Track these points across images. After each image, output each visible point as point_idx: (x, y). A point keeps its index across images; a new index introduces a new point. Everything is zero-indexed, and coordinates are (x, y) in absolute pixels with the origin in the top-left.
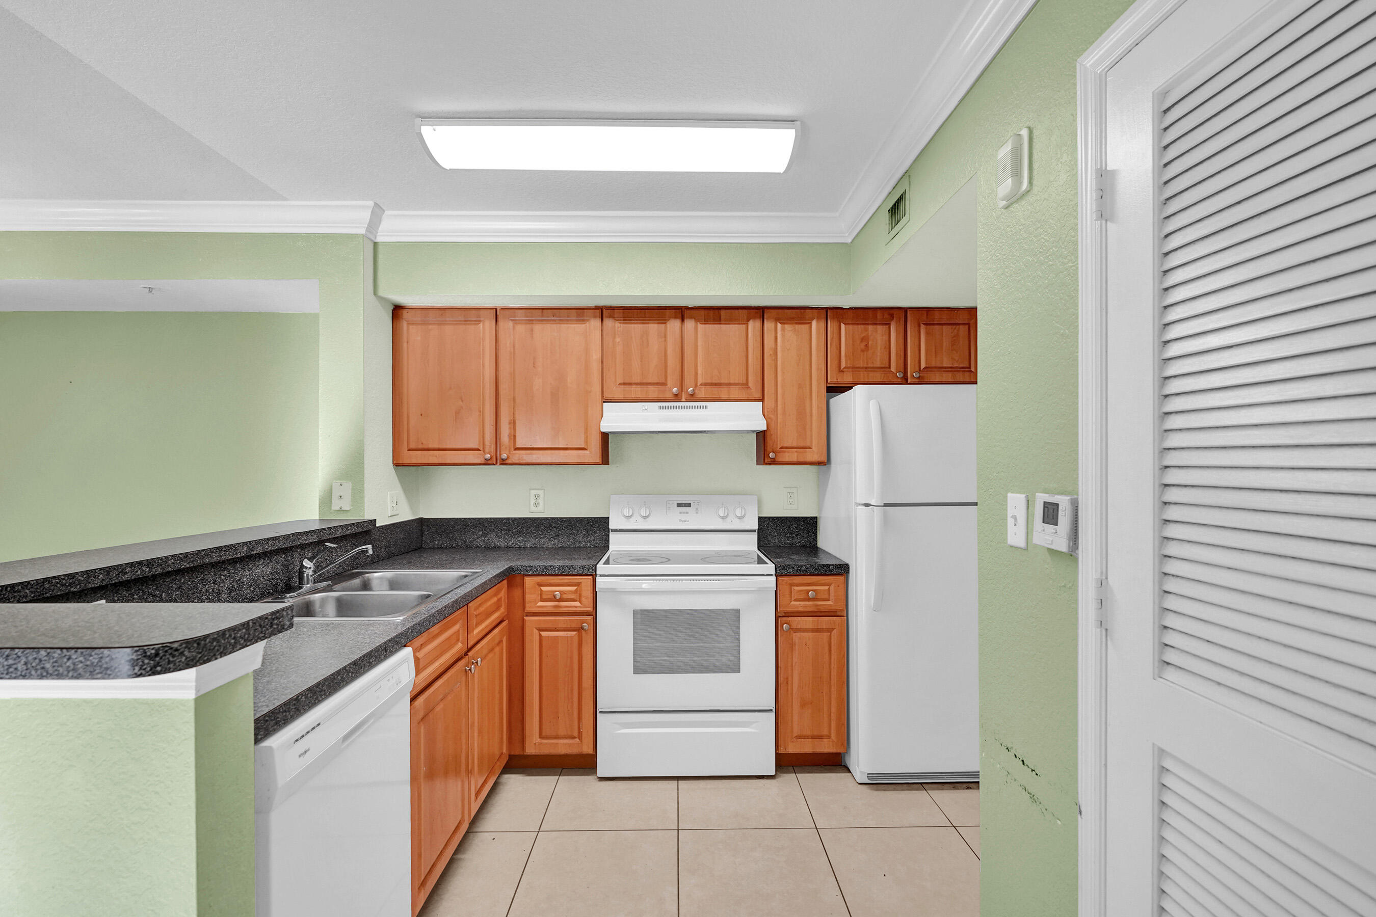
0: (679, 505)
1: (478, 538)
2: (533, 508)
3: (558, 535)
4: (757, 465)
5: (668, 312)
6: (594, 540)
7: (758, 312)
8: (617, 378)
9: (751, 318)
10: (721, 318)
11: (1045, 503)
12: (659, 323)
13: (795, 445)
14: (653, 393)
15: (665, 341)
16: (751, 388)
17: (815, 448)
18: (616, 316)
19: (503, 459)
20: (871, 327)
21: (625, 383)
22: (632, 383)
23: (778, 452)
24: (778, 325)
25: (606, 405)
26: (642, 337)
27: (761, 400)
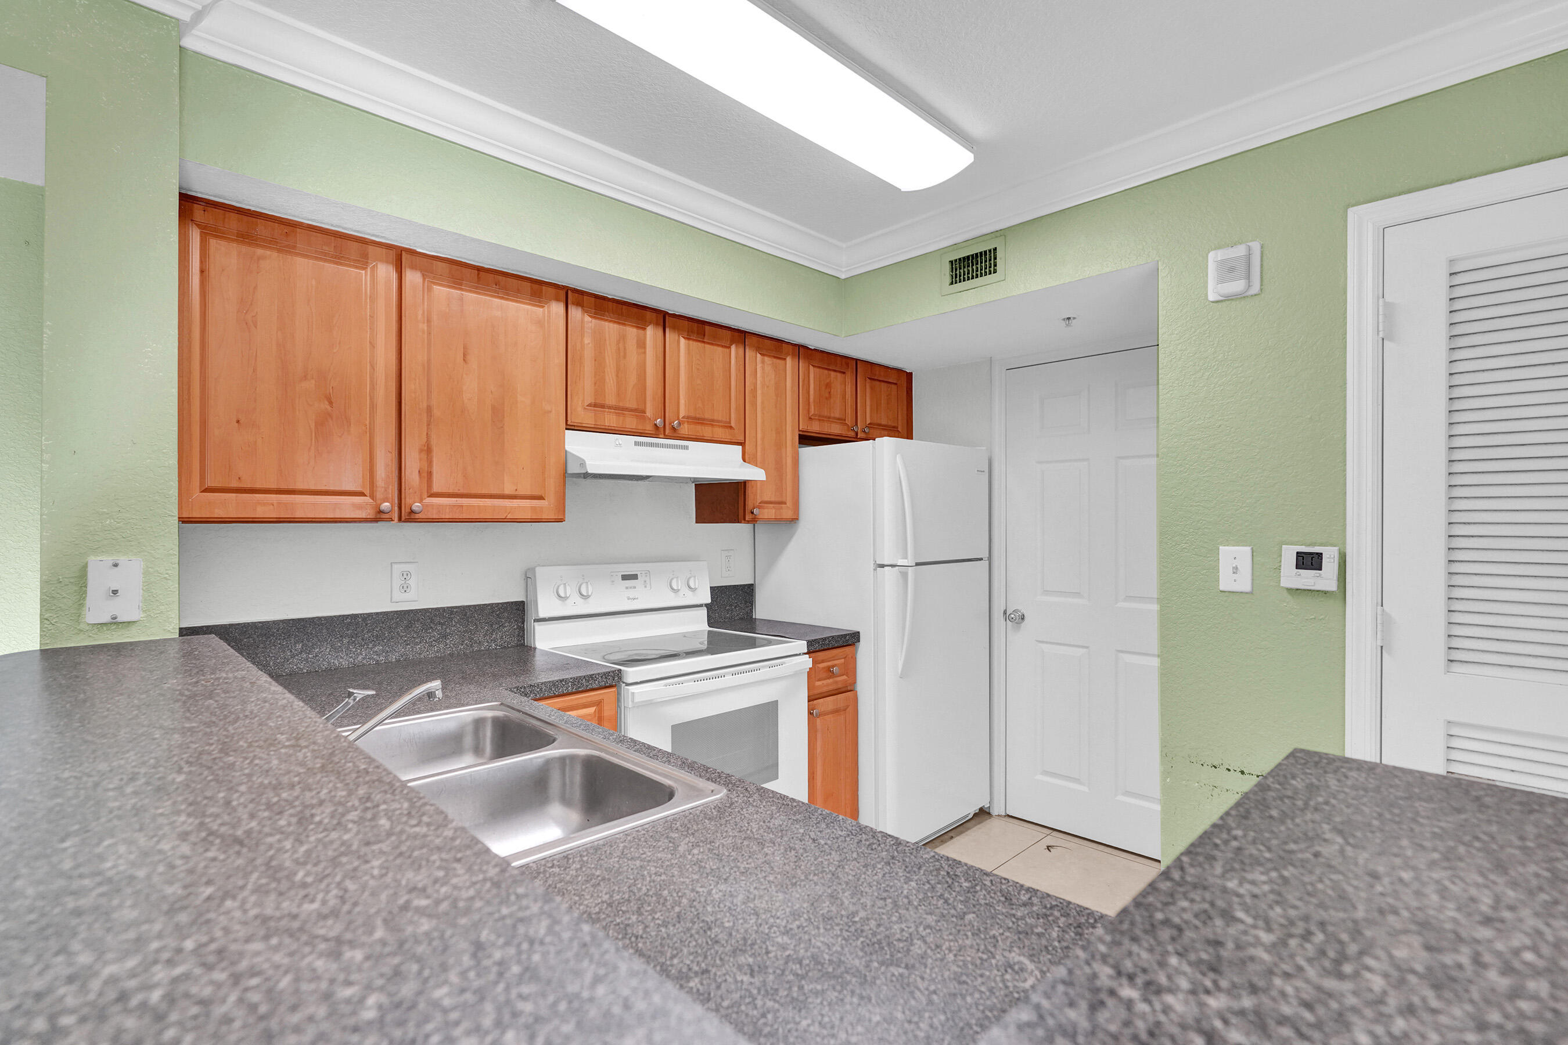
0: (625, 577)
1: (293, 656)
2: (398, 595)
3: (445, 637)
4: (696, 522)
5: (648, 314)
6: (502, 638)
7: (741, 336)
8: (584, 393)
9: (732, 342)
10: (704, 335)
11: (1297, 553)
12: (638, 327)
13: (773, 499)
14: (631, 423)
15: (645, 353)
16: (731, 427)
17: (789, 504)
18: (585, 305)
19: (412, 512)
20: (833, 374)
21: (595, 405)
22: (603, 406)
23: (759, 507)
24: (759, 355)
25: (569, 433)
26: (618, 342)
27: (742, 444)
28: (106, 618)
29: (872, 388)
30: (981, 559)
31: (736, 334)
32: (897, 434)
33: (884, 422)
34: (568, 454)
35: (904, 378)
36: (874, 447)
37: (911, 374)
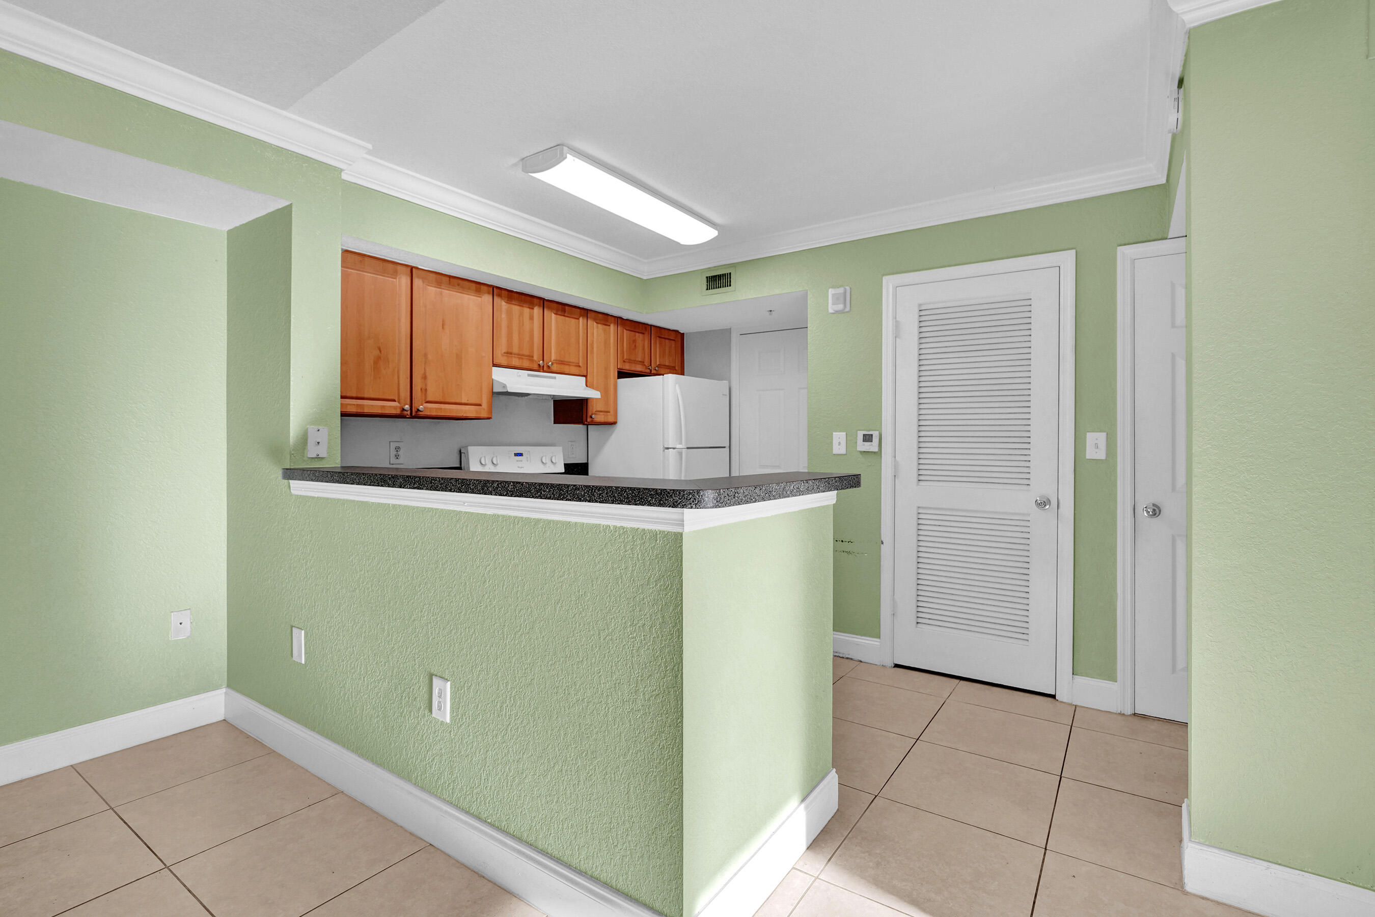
0: (517, 454)
2: (393, 460)
4: (554, 423)
5: (535, 300)
7: (585, 312)
8: (502, 347)
9: (581, 315)
10: (565, 312)
11: (864, 435)
12: (529, 308)
13: (602, 410)
14: (526, 364)
15: (533, 323)
16: (580, 366)
17: (612, 412)
18: (503, 296)
19: (418, 410)
20: (637, 334)
21: (508, 353)
22: (511, 354)
23: (595, 414)
24: (595, 323)
25: (494, 368)
26: (519, 316)
27: (586, 376)
28: (314, 456)
29: (660, 344)
30: (725, 447)
31: (582, 311)
32: (675, 371)
33: (667, 364)
34: (494, 381)
35: (679, 336)
36: (663, 380)
37: (684, 333)
